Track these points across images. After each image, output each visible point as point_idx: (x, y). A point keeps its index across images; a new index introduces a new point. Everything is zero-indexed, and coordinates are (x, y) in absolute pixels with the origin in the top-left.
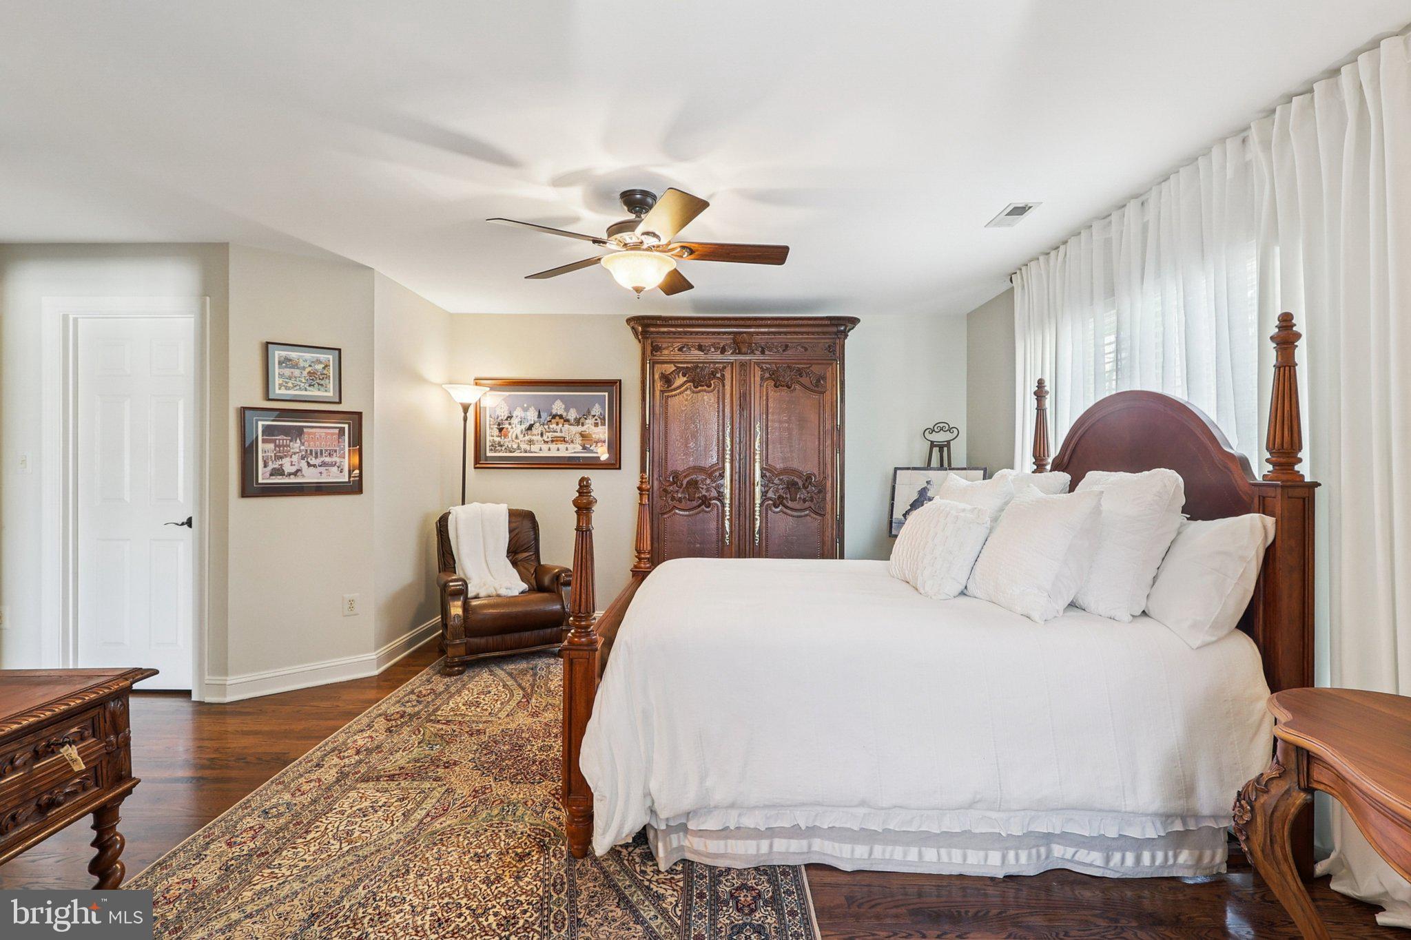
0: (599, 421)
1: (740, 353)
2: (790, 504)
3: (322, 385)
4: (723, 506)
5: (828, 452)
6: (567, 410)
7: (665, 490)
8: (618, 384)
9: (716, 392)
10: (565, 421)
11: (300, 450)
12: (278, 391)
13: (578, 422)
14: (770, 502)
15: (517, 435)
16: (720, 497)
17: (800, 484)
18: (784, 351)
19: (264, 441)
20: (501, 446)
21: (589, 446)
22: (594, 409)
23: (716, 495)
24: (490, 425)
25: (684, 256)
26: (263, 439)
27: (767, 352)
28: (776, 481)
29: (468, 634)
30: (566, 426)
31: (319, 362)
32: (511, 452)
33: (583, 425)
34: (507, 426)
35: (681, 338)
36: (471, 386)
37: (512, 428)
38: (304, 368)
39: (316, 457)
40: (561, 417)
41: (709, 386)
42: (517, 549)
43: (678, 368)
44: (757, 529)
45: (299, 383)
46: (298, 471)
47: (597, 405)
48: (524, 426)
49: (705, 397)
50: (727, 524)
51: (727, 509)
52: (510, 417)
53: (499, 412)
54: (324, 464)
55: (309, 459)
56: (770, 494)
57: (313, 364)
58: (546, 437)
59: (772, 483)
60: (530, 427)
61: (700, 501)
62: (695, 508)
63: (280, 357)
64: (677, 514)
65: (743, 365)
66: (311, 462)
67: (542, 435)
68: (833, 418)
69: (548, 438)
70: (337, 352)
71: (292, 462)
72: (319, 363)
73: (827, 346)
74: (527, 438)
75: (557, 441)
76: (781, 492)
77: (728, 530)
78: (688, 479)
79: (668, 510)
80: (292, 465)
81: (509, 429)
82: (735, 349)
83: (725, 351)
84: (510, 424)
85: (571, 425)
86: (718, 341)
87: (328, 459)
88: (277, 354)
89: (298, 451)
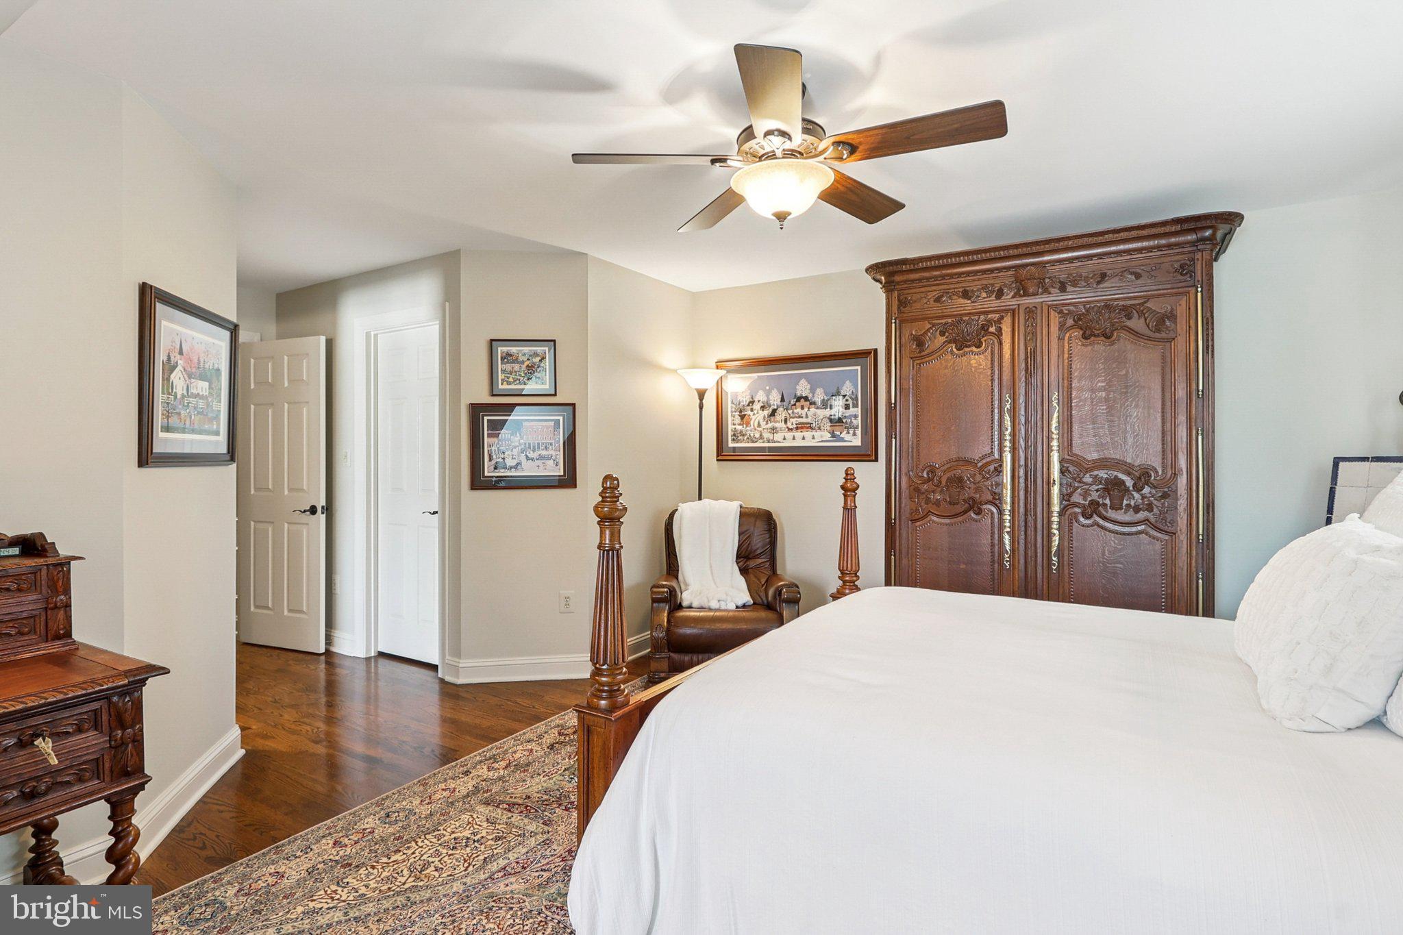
0: (850, 402)
1: (1026, 294)
2: (1111, 514)
3: (539, 378)
4: (1001, 512)
5: (1182, 432)
6: (813, 391)
7: (917, 490)
8: (872, 354)
9: (988, 353)
10: (811, 404)
11: (519, 444)
12: (501, 387)
13: (825, 405)
14: (1078, 510)
15: (759, 423)
16: (997, 500)
17: (1129, 483)
18: (1099, 283)
19: (489, 436)
20: (743, 435)
21: (838, 433)
22: (844, 388)
23: (990, 498)
24: (732, 412)
25: (845, 157)
26: (488, 434)
27: (1069, 288)
28: (1088, 479)
29: (671, 649)
30: (813, 410)
31: (536, 354)
32: (753, 442)
33: (831, 408)
34: (749, 412)
35: (938, 285)
36: (712, 371)
37: (754, 414)
38: (523, 362)
39: (534, 451)
40: (806, 399)
41: (979, 346)
42: (749, 554)
43: (934, 325)
44: (1054, 549)
45: (519, 377)
46: (519, 464)
47: (848, 382)
48: (766, 412)
49: (973, 362)
50: (1007, 538)
51: (1007, 517)
52: (752, 402)
53: (740, 398)
54: (541, 458)
55: (528, 453)
56: (1077, 498)
57: (530, 358)
58: (793, 422)
59: (1080, 482)
60: (773, 413)
61: (967, 505)
62: (957, 515)
63: (502, 353)
64: (933, 521)
65: (1031, 312)
66: (530, 456)
67: (786, 421)
68: (1189, 380)
69: (792, 424)
70: (552, 343)
71: (513, 455)
72: (536, 356)
73: (1176, 266)
74: (770, 425)
75: (802, 428)
76: (1094, 496)
77: (1008, 548)
78: (949, 475)
79: (920, 516)
80: (512, 459)
81: (752, 416)
82: (1019, 290)
83: (1003, 294)
84: (752, 410)
85: (818, 408)
86: (992, 282)
87: (544, 453)
88: (501, 350)
89: (517, 444)
